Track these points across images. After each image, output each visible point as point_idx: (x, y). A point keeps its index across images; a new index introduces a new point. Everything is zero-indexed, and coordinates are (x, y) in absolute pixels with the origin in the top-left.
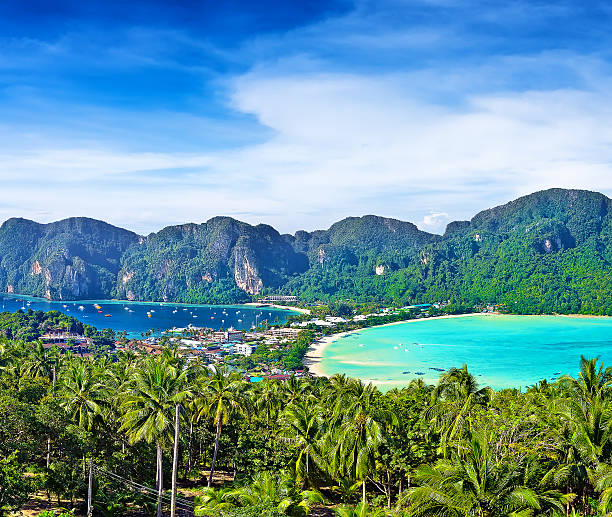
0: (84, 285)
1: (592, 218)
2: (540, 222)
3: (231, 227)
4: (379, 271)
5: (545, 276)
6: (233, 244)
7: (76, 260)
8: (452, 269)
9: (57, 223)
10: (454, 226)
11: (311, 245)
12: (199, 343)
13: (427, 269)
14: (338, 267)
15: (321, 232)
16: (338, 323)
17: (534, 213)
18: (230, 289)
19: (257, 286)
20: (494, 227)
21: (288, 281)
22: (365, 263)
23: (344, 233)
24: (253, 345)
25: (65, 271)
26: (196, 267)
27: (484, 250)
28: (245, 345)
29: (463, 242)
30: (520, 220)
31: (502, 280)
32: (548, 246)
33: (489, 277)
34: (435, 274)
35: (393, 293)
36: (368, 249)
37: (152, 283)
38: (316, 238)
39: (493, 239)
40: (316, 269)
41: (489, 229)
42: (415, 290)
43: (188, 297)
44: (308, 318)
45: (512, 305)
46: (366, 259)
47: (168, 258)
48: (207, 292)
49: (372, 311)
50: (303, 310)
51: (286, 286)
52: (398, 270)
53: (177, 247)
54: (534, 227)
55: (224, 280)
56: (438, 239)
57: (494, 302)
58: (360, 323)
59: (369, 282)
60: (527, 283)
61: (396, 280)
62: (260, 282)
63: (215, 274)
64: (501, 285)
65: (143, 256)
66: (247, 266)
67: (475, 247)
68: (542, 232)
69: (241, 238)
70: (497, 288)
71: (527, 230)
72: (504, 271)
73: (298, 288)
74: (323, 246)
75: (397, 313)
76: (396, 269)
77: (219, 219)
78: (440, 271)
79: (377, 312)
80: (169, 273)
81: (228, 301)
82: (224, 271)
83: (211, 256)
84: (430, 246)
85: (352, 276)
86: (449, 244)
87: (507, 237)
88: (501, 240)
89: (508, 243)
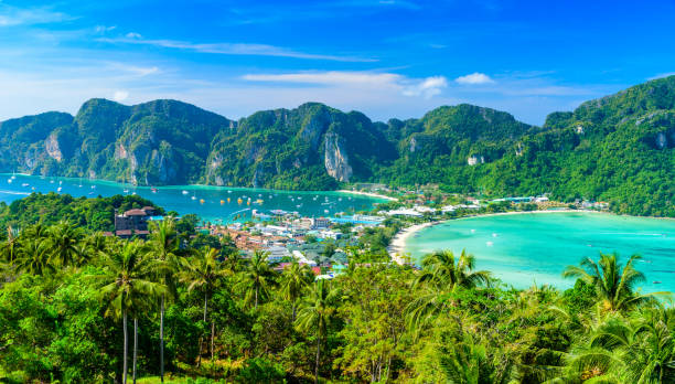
0: (171, 170)
2: (653, 114)
3: (323, 116)
4: (472, 161)
5: (651, 174)
6: (324, 131)
7: (164, 144)
8: (547, 162)
9: (142, 106)
10: (556, 117)
11: (404, 134)
12: (285, 229)
13: (522, 162)
14: (429, 156)
15: (413, 121)
16: (426, 213)
17: (649, 103)
18: (319, 175)
19: (346, 173)
20: (600, 118)
21: (378, 169)
22: (458, 153)
23: (437, 122)
24: (338, 232)
25: (151, 155)
26: (287, 154)
27: (586, 143)
28: (331, 232)
29: (563, 135)
30: (631, 112)
31: (603, 175)
32: (662, 140)
33: (589, 172)
34: (530, 166)
35: (484, 185)
36: (461, 139)
37: (242, 169)
38: (409, 127)
39: (597, 132)
40: (407, 158)
41: (593, 120)
42: (508, 183)
43: (278, 183)
44: (396, 207)
45: (614, 204)
46: (458, 149)
47: (258, 144)
48: (296, 179)
49: (461, 202)
50: (391, 199)
51: (376, 174)
52: (491, 161)
53: (267, 132)
54: (647, 120)
55: (315, 167)
56: (536, 130)
57: (593, 199)
58: (448, 214)
59: (461, 172)
60: (633, 180)
61: (489, 171)
62: (350, 170)
63: (305, 161)
64: (602, 181)
65: (232, 141)
66: (337, 153)
67: (576, 140)
68: (656, 124)
69: (332, 125)
70: (598, 185)
71: (638, 123)
72: (607, 167)
73: (388, 176)
74: (414, 135)
75: (487, 206)
76: (488, 160)
77: (310, 104)
78: (535, 163)
79: (466, 203)
80: (259, 159)
81: (318, 187)
82: (314, 157)
83: (302, 142)
84: (526, 138)
85: (443, 166)
86: (547, 136)
87: (614, 130)
88: (606, 132)
89: (614, 137)
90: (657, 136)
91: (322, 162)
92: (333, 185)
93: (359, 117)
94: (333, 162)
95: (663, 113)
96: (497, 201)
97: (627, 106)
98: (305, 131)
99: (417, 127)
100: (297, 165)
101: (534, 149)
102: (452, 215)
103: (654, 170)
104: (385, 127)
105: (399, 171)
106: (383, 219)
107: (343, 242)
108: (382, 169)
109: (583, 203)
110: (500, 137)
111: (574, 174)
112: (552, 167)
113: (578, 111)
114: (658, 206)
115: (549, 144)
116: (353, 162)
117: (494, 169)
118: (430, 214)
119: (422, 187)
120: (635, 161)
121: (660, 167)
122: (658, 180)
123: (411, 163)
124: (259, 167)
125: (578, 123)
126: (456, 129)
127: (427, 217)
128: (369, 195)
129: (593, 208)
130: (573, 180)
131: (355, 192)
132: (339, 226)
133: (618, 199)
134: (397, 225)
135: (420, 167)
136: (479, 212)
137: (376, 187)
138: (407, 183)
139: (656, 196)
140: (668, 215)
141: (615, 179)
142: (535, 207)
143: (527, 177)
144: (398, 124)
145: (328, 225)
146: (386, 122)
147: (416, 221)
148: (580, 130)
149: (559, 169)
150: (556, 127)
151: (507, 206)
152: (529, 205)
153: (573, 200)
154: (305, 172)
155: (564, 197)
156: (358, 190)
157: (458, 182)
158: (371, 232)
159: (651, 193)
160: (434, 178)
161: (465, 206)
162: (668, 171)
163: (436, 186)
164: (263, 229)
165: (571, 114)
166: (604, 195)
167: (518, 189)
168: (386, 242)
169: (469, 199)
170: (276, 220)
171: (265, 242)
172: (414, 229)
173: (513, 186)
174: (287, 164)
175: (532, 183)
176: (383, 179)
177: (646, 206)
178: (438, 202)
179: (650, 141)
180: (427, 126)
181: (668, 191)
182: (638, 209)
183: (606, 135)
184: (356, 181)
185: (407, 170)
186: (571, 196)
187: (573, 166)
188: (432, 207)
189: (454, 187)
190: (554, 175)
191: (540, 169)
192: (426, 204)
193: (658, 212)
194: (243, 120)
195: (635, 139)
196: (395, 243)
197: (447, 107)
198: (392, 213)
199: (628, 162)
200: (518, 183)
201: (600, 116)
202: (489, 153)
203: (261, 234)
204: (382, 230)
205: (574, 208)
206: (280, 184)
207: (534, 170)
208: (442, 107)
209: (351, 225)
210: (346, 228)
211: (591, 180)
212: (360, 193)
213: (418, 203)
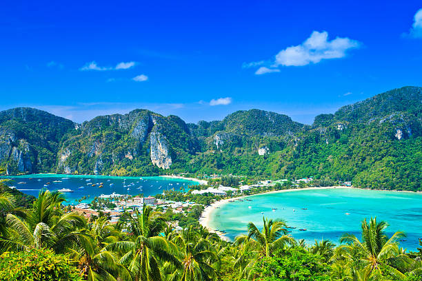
0: (28, 163)
2: (392, 115)
4: (262, 152)
7: (22, 143)
9: (4, 113)
10: (321, 118)
11: (210, 132)
14: (229, 149)
15: (217, 122)
16: (228, 192)
18: (146, 164)
19: (167, 162)
22: (250, 146)
23: (235, 122)
25: (11, 152)
26: (121, 148)
29: (327, 131)
30: (376, 114)
31: (358, 161)
32: (400, 134)
34: (304, 155)
36: (253, 135)
37: (85, 161)
38: (214, 127)
39: (352, 128)
40: (213, 150)
41: (349, 120)
43: (114, 171)
44: (206, 187)
46: (251, 143)
47: (98, 141)
48: (128, 168)
49: (254, 183)
50: (202, 182)
52: (275, 152)
53: (105, 132)
54: (388, 119)
55: (143, 158)
56: (307, 128)
58: (245, 192)
59: (253, 160)
60: (380, 164)
61: (273, 159)
63: (135, 154)
65: (78, 139)
66: (160, 147)
67: (337, 135)
68: (395, 122)
69: (156, 126)
71: (381, 121)
72: (360, 154)
74: (218, 132)
75: (273, 185)
76: (273, 151)
77: (138, 111)
78: (308, 153)
79: (258, 183)
80: (99, 153)
83: (132, 139)
84: (301, 134)
86: (316, 132)
87: (364, 127)
88: (359, 129)
89: (365, 132)
90: (395, 131)
91: (148, 154)
92: (157, 171)
93: (175, 119)
95: (401, 115)
97: (373, 109)
98: (135, 130)
99: (219, 126)
100: (129, 157)
101: (306, 142)
102: (247, 193)
103: (395, 156)
104: (196, 127)
105: (207, 160)
110: (281, 133)
112: (321, 155)
113: (337, 114)
114: (400, 182)
115: (317, 138)
116: (173, 155)
117: (278, 157)
118: (232, 192)
120: (381, 150)
121: (399, 154)
122: (397, 163)
123: (216, 154)
124: (99, 159)
125: (338, 122)
126: (249, 128)
131: (174, 177)
135: (223, 156)
136: (268, 190)
139: (397, 175)
144: (205, 125)
145: (154, 203)
146: (196, 124)
148: (339, 127)
149: (326, 156)
150: (322, 125)
153: (336, 180)
154: (135, 163)
156: (176, 174)
157: (251, 168)
159: (394, 173)
161: (257, 186)
162: (405, 157)
165: (333, 116)
166: (359, 175)
169: (260, 181)
172: (219, 203)
174: (121, 156)
178: (237, 184)
179: (391, 135)
180: (227, 127)
181: (407, 171)
184: (175, 168)
185: (213, 159)
187: (335, 154)
188: (233, 187)
194: (86, 123)
195: (380, 133)
197: (241, 112)
198: (202, 192)
199: (375, 150)
200: (295, 168)
201: (355, 116)
202: (274, 145)
208: (238, 112)
212: (178, 177)
213: (223, 185)
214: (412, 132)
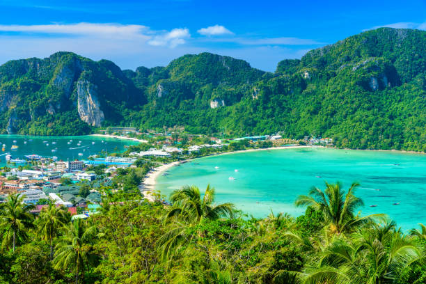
1: (420, 57)
2: (366, 61)
3: (75, 65)
4: (214, 105)
5: (369, 113)
6: (76, 79)
8: (280, 104)
10: (285, 64)
11: (151, 81)
12: (40, 173)
13: (258, 104)
14: (175, 101)
15: (159, 68)
16: (174, 153)
17: (363, 52)
18: (71, 120)
19: (98, 118)
20: (323, 64)
21: (128, 114)
22: (201, 97)
23: (181, 69)
24: (92, 174)
26: (40, 101)
27: (311, 87)
28: (86, 174)
29: (292, 80)
30: (348, 59)
31: (327, 115)
32: (374, 83)
33: (315, 112)
34: (265, 108)
35: (225, 126)
36: (203, 85)
38: (156, 74)
39: (321, 77)
40: (154, 102)
41: (317, 67)
42: (246, 124)
43: (32, 129)
44: (147, 148)
45: (336, 139)
46: (202, 94)
47: (11, 92)
48: (49, 125)
49: (205, 142)
50: (142, 141)
51: (126, 119)
52: (231, 105)
53: (19, 81)
54: (361, 66)
55: (68, 113)
56: (269, 76)
57: (319, 136)
58: (194, 153)
59: (204, 115)
60: (352, 119)
61: (229, 113)
62: (102, 115)
63: (59, 107)
64: (326, 120)
66: (89, 99)
67: (303, 84)
68: (369, 70)
69: (83, 73)
70: (323, 123)
71: (354, 68)
72: (330, 107)
73: (137, 119)
74: (161, 81)
75: (228, 144)
76: (228, 103)
77: (61, 54)
78: (269, 105)
79: (210, 143)
80: (12, 107)
81: (72, 132)
82: (67, 104)
83: (54, 89)
84: (261, 83)
85: (188, 109)
86: (279, 81)
87: (335, 75)
88: (329, 77)
89: (335, 81)
90: (370, 80)
91: (75, 107)
92: (87, 129)
93: (108, 65)
94: (86, 108)
95: (374, 60)
96: (237, 140)
97: (345, 54)
98: (57, 79)
99: (162, 73)
100: (50, 112)
101: (268, 93)
102: (198, 154)
103: (369, 109)
104: (134, 74)
105: (148, 115)
106: (134, 160)
107: (97, 184)
108: (132, 114)
109: (312, 139)
110: (238, 82)
111: (302, 114)
112: (284, 108)
113: (304, 58)
114: (373, 140)
115: (281, 88)
116: (104, 107)
117: (233, 112)
118: (178, 154)
119: (170, 129)
120: (353, 102)
121: (373, 107)
122: (371, 118)
123: (159, 107)
124: (12, 114)
125: (304, 69)
126: (199, 75)
127: (175, 157)
128: (121, 138)
129: (319, 144)
130: (302, 120)
131: (107, 136)
132: (94, 168)
133: (340, 135)
134: (147, 165)
135: (168, 111)
136: (221, 151)
137: (127, 130)
138: (156, 126)
139: (371, 132)
140: (381, 148)
141: (337, 117)
142: (270, 144)
143: (262, 118)
144: (145, 71)
145: (83, 168)
146: (134, 71)
147: (165, 160)
148: (306, 75)
149: (290, 109)
150: (287, 73)
151: (246, 144)
152: (265, 143)
153: (302, 138)
154: (58, 118)
155: (295, 134)
156: (110, 133)
157: (202, 124)
158: (124, 173)
159: (367, 129)
160: (181, 120)
161: (208, 145)
162: (379, 110)
163: (183, 128)
164: (18, 173)
165: (299, 61)
166: (328, 132)
167: (255, 128)
168: (138, 181)
169: (212, 139)
170: (31, 165)
171: (21, 186)
172: (163, 168)
173: (250, 126)
174: (41, 111)
175: (267, 123)
176: (133, 123)
177: (363, 140)
178: (184, 143)
179: (365, 84)
180: (173, 73)
181: (381, 127)
182: (357, 143)
183: (328, 80)
184: (108, 125)
185: (156, 114)
186: (300, 134)
187: (301, 107)
188: (179, 147)
189: (198, 128)
190: (285, 116)
191: (274, 111)
192: (173, 145)
193: (373, 146)
195: (352, 83)
196: (146, 181)
197: (190, 56)
198: (142, 154)
199: (347, 103)
200: (254, 124)
201: (323, 63)
202: (229, 97)
203: (17, 179)
204: (134, 170)
205: (304, 144)
206: (34, 130)
207: (269, 111)
208: (185, 56)
209: (104, 166)
210: (99, 169)
211: (317, 119)
212: (112, 136)
213: (167, 144)
214: (388, 81)
